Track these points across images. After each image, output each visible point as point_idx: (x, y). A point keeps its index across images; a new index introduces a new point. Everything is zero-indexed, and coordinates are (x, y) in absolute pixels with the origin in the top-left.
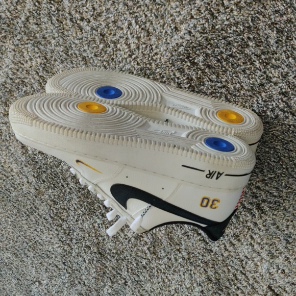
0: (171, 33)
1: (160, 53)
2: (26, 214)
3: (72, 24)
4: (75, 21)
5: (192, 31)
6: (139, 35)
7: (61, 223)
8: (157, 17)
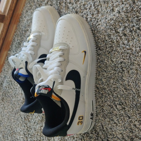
0: (109, 12)
1: (101, 24)
2: (15, 113)
3: (65, 5)
4: (67, 4)
5: (121, 11)
6: (94, 13)
7: (28, 122)
8: (105, 3)
